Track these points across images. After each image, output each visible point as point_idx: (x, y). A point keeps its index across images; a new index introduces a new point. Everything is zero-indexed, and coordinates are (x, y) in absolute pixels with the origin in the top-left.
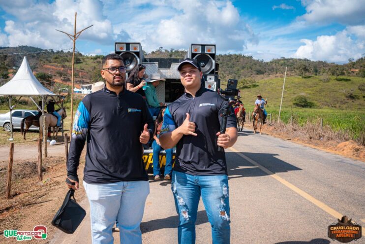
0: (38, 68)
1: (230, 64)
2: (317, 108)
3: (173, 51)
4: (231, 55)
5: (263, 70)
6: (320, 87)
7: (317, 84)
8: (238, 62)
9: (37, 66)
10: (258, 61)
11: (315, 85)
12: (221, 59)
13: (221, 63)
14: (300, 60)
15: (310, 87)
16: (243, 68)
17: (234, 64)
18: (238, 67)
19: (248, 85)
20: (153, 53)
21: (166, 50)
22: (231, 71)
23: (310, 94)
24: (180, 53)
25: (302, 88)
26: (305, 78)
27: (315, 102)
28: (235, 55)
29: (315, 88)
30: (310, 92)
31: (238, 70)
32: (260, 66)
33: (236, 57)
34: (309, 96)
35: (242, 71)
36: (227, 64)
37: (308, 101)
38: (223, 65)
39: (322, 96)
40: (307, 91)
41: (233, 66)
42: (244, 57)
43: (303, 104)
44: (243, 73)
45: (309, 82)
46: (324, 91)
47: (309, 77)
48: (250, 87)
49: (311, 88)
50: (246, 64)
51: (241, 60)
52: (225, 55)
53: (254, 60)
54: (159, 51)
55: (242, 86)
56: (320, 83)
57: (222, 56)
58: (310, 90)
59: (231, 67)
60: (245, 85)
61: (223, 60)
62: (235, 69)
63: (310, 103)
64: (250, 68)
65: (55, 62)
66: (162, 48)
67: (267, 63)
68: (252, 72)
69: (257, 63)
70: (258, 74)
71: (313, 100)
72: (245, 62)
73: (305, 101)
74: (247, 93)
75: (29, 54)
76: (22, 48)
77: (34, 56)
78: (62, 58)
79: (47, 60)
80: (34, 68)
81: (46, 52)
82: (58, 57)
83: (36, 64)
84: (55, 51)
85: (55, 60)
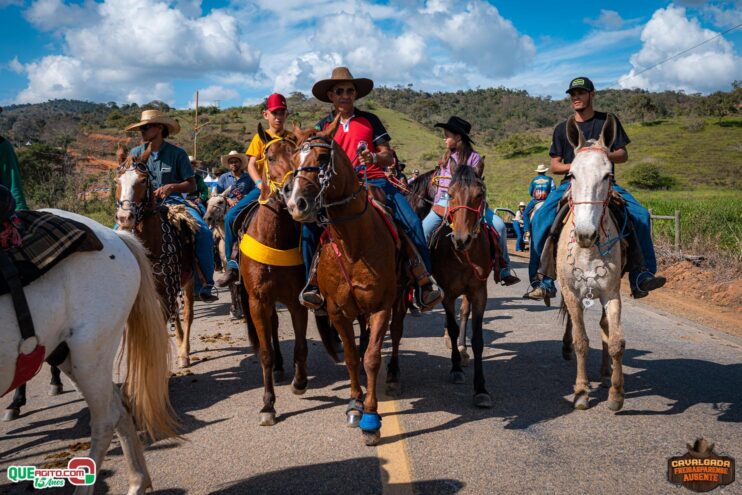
1: (481, 109)
2: (683, 190)
4: (482, 91)
5: (551, 118)
6: (685, 142)
7: (678, 137)
8: (497, 103)
9: (77, 137)
10: (539, 99)
11: (675, 140)
12: (462, 99)
13: (463, 109)
14: (627, 91)
15: (663, 144)
16: (509, 116)
17: (489, 110)
18: (500, 115)
19: (525, 148)
22: (485, 125)
23: (664, 159)
24: (377, 93)
25: (645, 148)
26: (650, 125)
27: (678, 177)
28: (491, 90)
29: (674, 146)
30: (662, 154)
31: (499, 121)
32: (544, 109)
33: (493, 93)
34: (663, 163)
35: (506, 123)
36: (475, 110)
37: (662, 175)
39: (690, 162)
40: (656, 154)
41: (487, 113)
42: (510, 92)
43: (650, 182)
44: (510, 126)
45: (660, 133)
46: (694, 151)
47: (659, 123)
48: (529, 153)
49: (665, 147)
50: (515, 107)
51: (505, 99)
52: (471, 91)
53: (531, 99)
55: (511, 152)
56: (684, 135)
57: (463, 94)
58: (663, 151)
59: (484, 116)
60: (519, 148)
61: (467, 102)
62: (492, 119)
63: (666, 179)
64: (524, 115)
65: (114, 127)
67: (559, 103)
68: (528, 124)
69: (537, 103)
70: (540, 127)
71: (673, 172)
72: (513, 103)
73: (656, 176)
74: (524, 166)
75: (67, 115)
76: (55, 104)
77: (78, 119)
78: (126, 117)
79: (97, 123)
80: (68, 142)
81: (101, 108)
82: (119, 114)
83: (76, 133)
84: (120, 105)
85: (112, 122)
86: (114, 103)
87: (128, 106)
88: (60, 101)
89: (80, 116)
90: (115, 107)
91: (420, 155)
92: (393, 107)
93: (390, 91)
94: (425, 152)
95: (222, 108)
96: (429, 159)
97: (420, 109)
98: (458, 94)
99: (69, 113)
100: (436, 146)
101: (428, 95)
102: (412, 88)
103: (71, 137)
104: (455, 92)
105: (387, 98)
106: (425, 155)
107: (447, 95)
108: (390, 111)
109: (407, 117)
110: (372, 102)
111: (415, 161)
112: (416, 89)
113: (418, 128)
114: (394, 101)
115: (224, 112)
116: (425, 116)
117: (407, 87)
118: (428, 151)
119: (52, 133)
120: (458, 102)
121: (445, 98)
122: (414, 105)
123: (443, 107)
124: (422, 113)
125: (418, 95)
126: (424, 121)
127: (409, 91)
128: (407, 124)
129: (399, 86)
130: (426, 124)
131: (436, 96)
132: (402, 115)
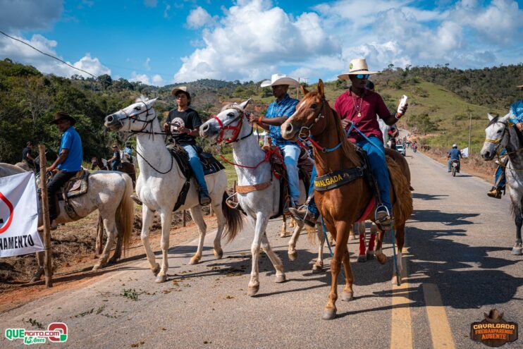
0: (214, 106)
1: (503, 81)
3: (410, 69)
8: (516, 76)
9: (215, 104)
12: (488, 74)
13: (488, 81)
17: (509, 82)
20: (379, 74)
21: (398, 68)
22: (505, 93)
24: (421, 71)
36: (498, 82)
38: (491, 85)
41: (507, 84)
54: (387, 70)
57: (489, 70)
59: (505, 86)
61: (491, 76)
65: (239, 97)
66: (392, 65)
75: (209, 89)
76: (201, 82)
77: (215, 92)
78: (246, 90)
79: (228, 94)
80: (210, 107)
81: (230, 85)
82: (242, 89)
83: (214, 101)
84: (242, 82)
85: (237, 94)
86: (238, 81)
87: (247, 83)
88: (204, 80)
89: (217, 90)
90: (239, 84)
91: (452, 116)
92: (433, 81)
93: (431, 69)
94: (456, 114)
95: (310, 84)
96: (459, 119)
97: (454, 82)
98: (485, 70)
99: (210, 88)
100: (465, 110)
101: (461, 72)
102: (449, 67)
103: (212, 104)
104: (482, 68)
105: (429, 74)
106: (456, 116)
107: (476, 71)
108: (431, 84)
109: (444, 88)
110: (417, 77)
111: (449, 120)
112: (451, 67)
113: (451, 96)
114: (434, 77)
115: (311, 86)
116: (458, 87)
117: (444, 66)
118: (459, 113)
119: (200, 102)
120: (484, 76)
121: (473, 73)
122: (449, 79)
123: (472, 80)
124: (456, 85)
125: (453, 71)
126: (456, 91)
127: (446, 68)
128: (444, 93)
129: (438, 65)
130: (458, 93)
131: (467, 72)
132: (440, 87)
